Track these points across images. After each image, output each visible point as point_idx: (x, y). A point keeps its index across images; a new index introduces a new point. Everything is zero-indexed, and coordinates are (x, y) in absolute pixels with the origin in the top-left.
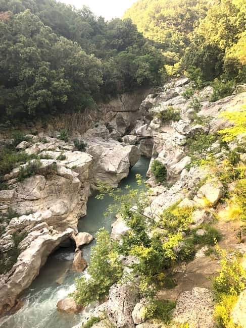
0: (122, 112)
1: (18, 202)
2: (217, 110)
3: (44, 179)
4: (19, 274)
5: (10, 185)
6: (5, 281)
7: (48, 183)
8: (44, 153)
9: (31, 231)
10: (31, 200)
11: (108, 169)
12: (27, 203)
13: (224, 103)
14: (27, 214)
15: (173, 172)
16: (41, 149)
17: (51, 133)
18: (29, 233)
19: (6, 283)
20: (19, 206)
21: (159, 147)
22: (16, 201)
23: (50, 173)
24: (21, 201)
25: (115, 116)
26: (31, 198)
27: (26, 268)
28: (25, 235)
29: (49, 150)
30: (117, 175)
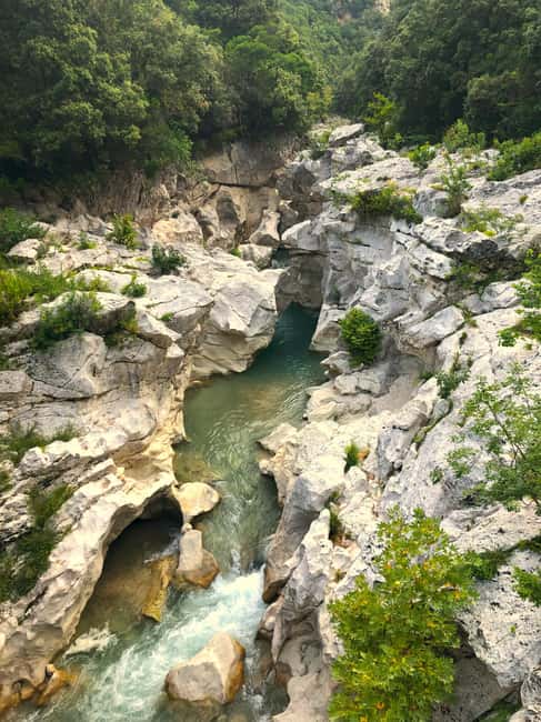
0: (229, 185)
1: (32, 404)
2: (517, 201)
3: (102, 345)
4: (58, 600)
5: (12, 356)
6: (18, 619)
7: (115, 354)
8: (88, 275)
9: (80, 485)
10: (69, 400)
11: (228, 325)
12: (57, 407)
13: (529, 185)
14: (65, 438)
15: (411, 342)
16: (77, 265)
17: (85, 221)
18: (75, 489)
19: (20, 623)
20: (36, 415)
21: (342, 279)
22: (29, 399)
23: (116, 328)
24: (42, 402)
25: (214, 194)
26: (72, 394)
27: (76, 584)
28: (65, 494)
29: (98, 266)
30: (248, 339)
